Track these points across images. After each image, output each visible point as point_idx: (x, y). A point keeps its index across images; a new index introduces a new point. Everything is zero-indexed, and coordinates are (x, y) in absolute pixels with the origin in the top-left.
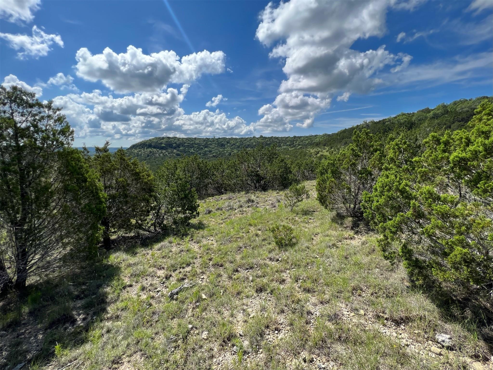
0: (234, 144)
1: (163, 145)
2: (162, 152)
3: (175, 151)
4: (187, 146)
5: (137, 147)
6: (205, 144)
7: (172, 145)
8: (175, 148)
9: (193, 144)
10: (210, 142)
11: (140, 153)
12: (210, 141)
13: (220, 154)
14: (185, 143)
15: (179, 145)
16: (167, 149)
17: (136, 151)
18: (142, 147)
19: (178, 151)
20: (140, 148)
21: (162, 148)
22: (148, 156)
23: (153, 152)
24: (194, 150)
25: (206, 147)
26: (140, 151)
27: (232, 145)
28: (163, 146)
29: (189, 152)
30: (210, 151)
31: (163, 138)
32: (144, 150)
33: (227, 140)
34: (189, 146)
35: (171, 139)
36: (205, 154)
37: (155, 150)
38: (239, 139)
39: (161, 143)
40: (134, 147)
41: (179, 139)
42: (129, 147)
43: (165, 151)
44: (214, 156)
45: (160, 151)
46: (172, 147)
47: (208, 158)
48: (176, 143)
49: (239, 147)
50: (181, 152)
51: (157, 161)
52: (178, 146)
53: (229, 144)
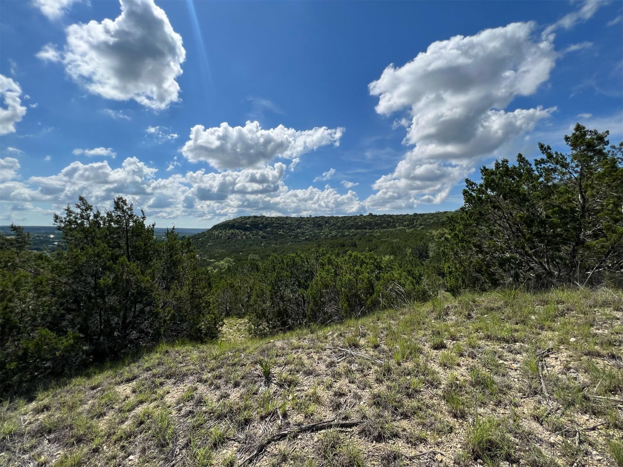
0: (334, 224)
1: (248, 226)
2: (245, 234)
3: (261, 232)
4: (276, 226)
5: (219, 227)
6: (298, 225)
7: (258, 225)
8: (261, 229)
9: (283, 224)
10: (304, 222)
11: (220, 235)
12: (304, 221)
13: (314, 236)
14: (274, 223)
15: (267, 225)
16: (252, 230)
17: (216, 233)
18: (224, 228)
19: (264, 232)
20: (221, 229)
21: (246, 229)
22: (229, 238)
23: (235, 233)
24: (283, 231)
25: (298, 228)
26: (220, 233)
27: (332, 226)
28: (248, 227)
29: (278, 233)
30: (303, 233)
31: (249, 217)
32: (225, 231)
33: (325, 219)
34: (278, 226)
35: (258, 219)
36: (296, 237)
37: (237, 231)
38: (341, 217)
39: (246, 224)
40: (216, 227)
41: (267, 218)
42: (210, 228)
43: (249, 233)
44: (307, 239)
45: (243, 233)
46: (257, 228)
47: (299, 242)
48: (263, 223)
49: (339, 228)
50: (267, 233)
51: (237, 244)
52: (265, 227)
53: (327, 225)
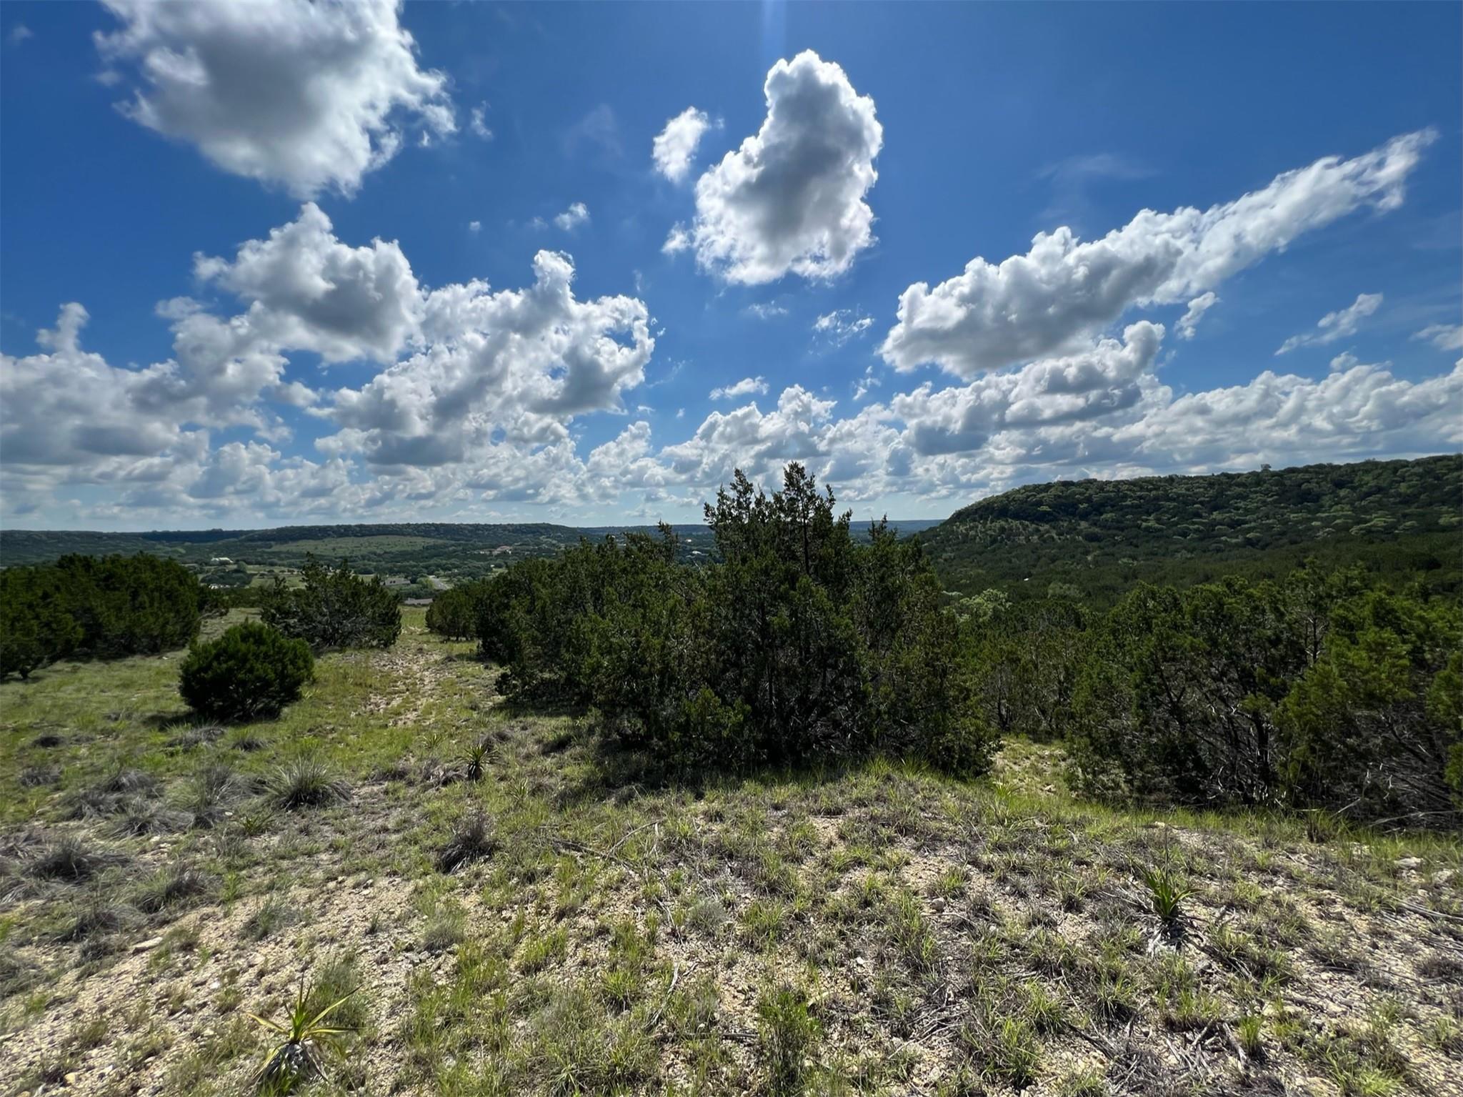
0: (1379, 490)
1: (1045, 508)
2: (1038, 530)
3: (1083, 525)
4: (1132, 506)
5: (968, 516)
6: (1215, 498)
7: (1074, 505)
8: (1084, 516)
9: (1157, 498)
10: (1239, 490)
11: (972, 533)
12: (1239, 485)
13: (1283, 534)
14: (1125, 497)
15: (1103, 505)
16: (1056, 519)
17: (962, 529)
18: (981, 517)
19: (1095, 524)
20: (974, 520)
21: (1042, 518)
22: (994, 541)
23: (1011, 529)
24: (1158, 520)
25: (1215, 508)
26: (971, 528)
27: (1369, 494)
28: (1045, 513)
29: (1139, 527)
30: (1234, 524)
31: (1049, 486)
32: (984, 525)
33: (1335, 475)
34: (1139, 506)
35: (1074, 489)
36: (1208, 533)
37: (1015, 523)
38: (1418, 463)
39: (1040, 503)
40: (960, 516)
41: (1102, 486)
42: (947, 517)
43: (1047, 527)
44: (1249, 542)
45: (1032, 527)
46: (1073, 514)
47: (1218, 550)
48: (1089, 500)
49: (1407, 500)
50: (1104, 527)
51: (1017, 557)
52: (1098, 508)
53: (1343, 493)
